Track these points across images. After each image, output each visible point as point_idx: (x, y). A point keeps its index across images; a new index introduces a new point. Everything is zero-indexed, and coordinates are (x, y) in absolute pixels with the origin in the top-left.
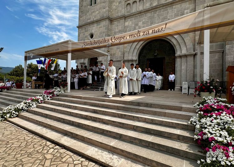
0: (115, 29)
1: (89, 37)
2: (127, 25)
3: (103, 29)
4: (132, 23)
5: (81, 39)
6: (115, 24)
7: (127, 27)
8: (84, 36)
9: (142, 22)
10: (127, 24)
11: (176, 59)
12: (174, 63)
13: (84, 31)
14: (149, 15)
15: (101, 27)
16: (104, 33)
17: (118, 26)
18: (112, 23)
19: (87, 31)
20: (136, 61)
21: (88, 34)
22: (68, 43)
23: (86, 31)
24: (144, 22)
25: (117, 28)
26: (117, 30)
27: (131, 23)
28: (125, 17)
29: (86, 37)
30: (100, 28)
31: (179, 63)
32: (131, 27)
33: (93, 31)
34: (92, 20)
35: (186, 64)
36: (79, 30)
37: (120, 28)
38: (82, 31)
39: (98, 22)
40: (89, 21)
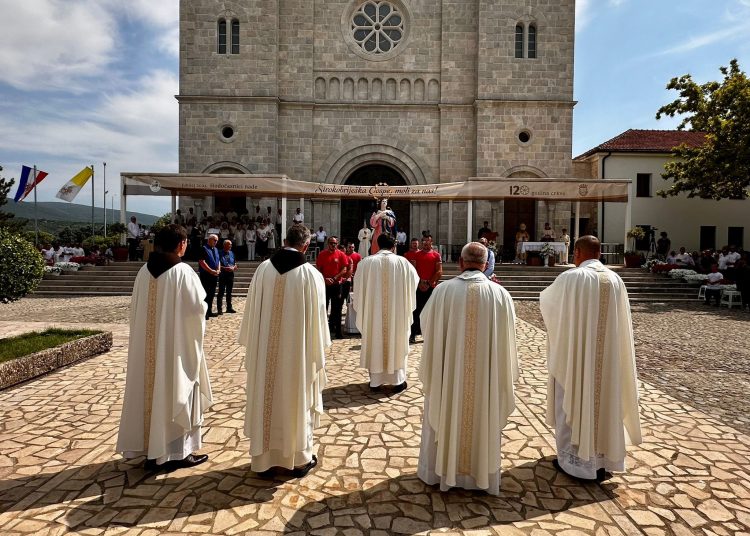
0: (291, 126)
1: (220, 133)
2: (319, 124)
3: (263, 123)
4: (330, 123)
5: (191, 131)
6: (290, 115)
7: (319, 128)
8: (203, 127)
9: (350, 126)
10: (317, 121)
13: (200, 112)
14: (365, 115)
15: (258, 117)
16: (265, 131)
17: (296, 121)
18: (283, 111)
19: (214, 115)
21: (216, 124)
23: (207, 115)
24: (355, 127)
25: (296, 126)
26: (294, 131)
27: (326, 121)
28: (315, 107)
29: (210, 130)
30: (253, 117)
32: (328, 130)
33: (233, 121)
34: (227, 90)
36: (184, 105)
37: (303, 126)
38: (193, 112)
39: (247, 101)
40: (217, 91)
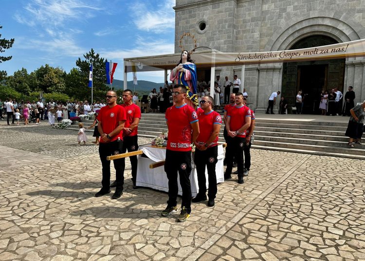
0: (245, 14)
1: (198, 27)
2: (267, 9)
3: (225, 16)
4: (276, 7)
5: (181, 29)
6: (245, 6)
7: (267, 12)
8: (188, 25)
9: (292, 6)
10: (266, 7)
11: (346, 68)
12: (342, 74)
13: (187, 15)
15: (221, 12)
16: (226, 21)
17: (250, 10)
18: (240, 4)
19: (194, 16)
20: (280, 69)
21: (195, 22)
22: (211, 54)
23: (191, 17)
24: (296, 6)
25: (249, 14)
26: (248, 18)
27: (273, 6)
29: (192, 27)
30: (219, 12)
31: (350, 74)
32: (274, 13)
33: (205, 18)
35: (361, 76)
36: (178, 13)
37: (254, 13)
38: (183, 16)
39: (215, 2)
